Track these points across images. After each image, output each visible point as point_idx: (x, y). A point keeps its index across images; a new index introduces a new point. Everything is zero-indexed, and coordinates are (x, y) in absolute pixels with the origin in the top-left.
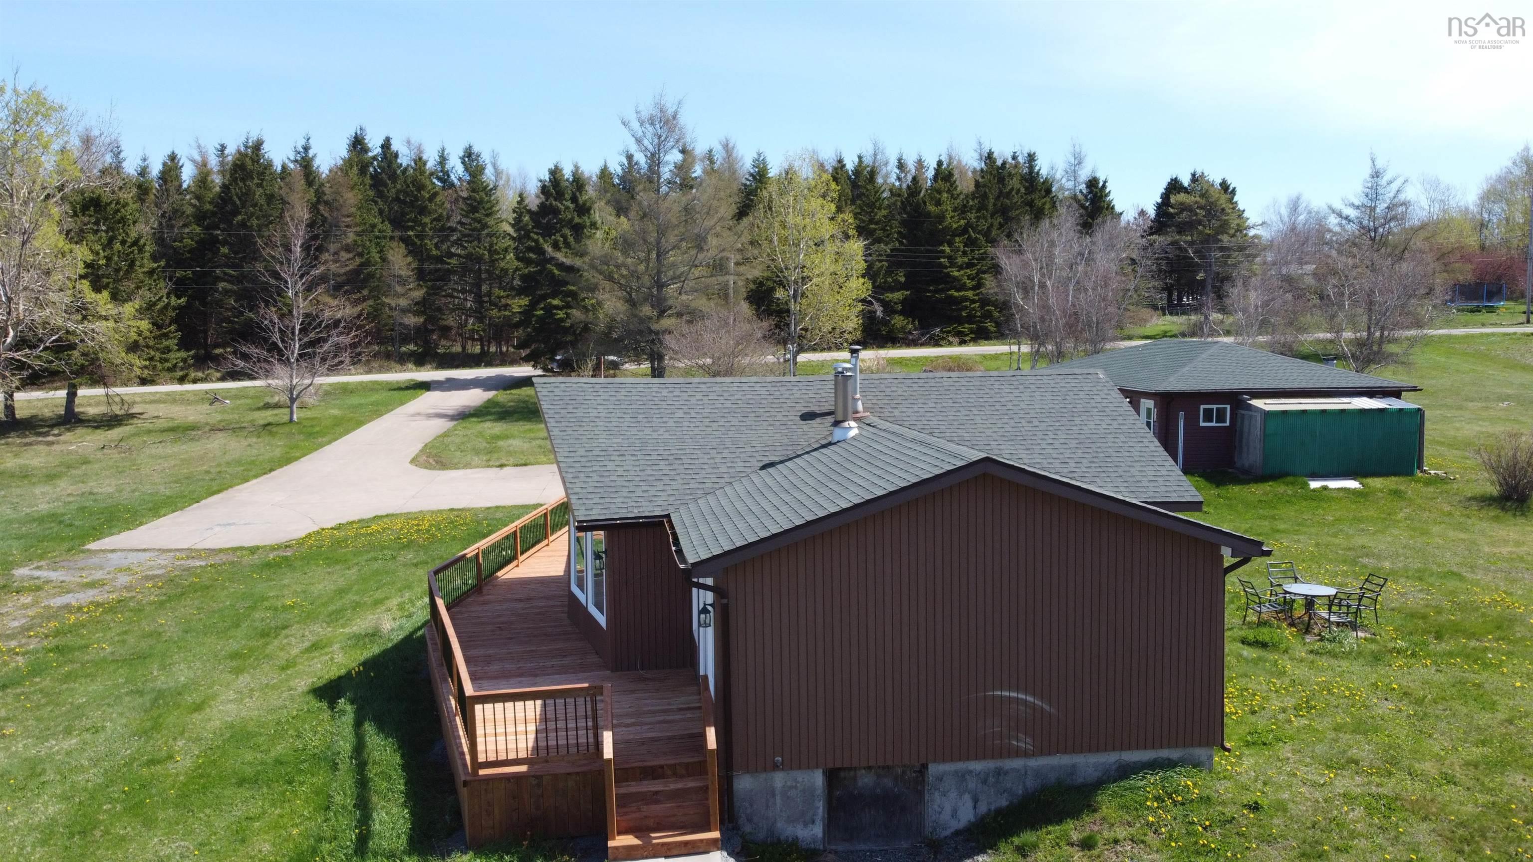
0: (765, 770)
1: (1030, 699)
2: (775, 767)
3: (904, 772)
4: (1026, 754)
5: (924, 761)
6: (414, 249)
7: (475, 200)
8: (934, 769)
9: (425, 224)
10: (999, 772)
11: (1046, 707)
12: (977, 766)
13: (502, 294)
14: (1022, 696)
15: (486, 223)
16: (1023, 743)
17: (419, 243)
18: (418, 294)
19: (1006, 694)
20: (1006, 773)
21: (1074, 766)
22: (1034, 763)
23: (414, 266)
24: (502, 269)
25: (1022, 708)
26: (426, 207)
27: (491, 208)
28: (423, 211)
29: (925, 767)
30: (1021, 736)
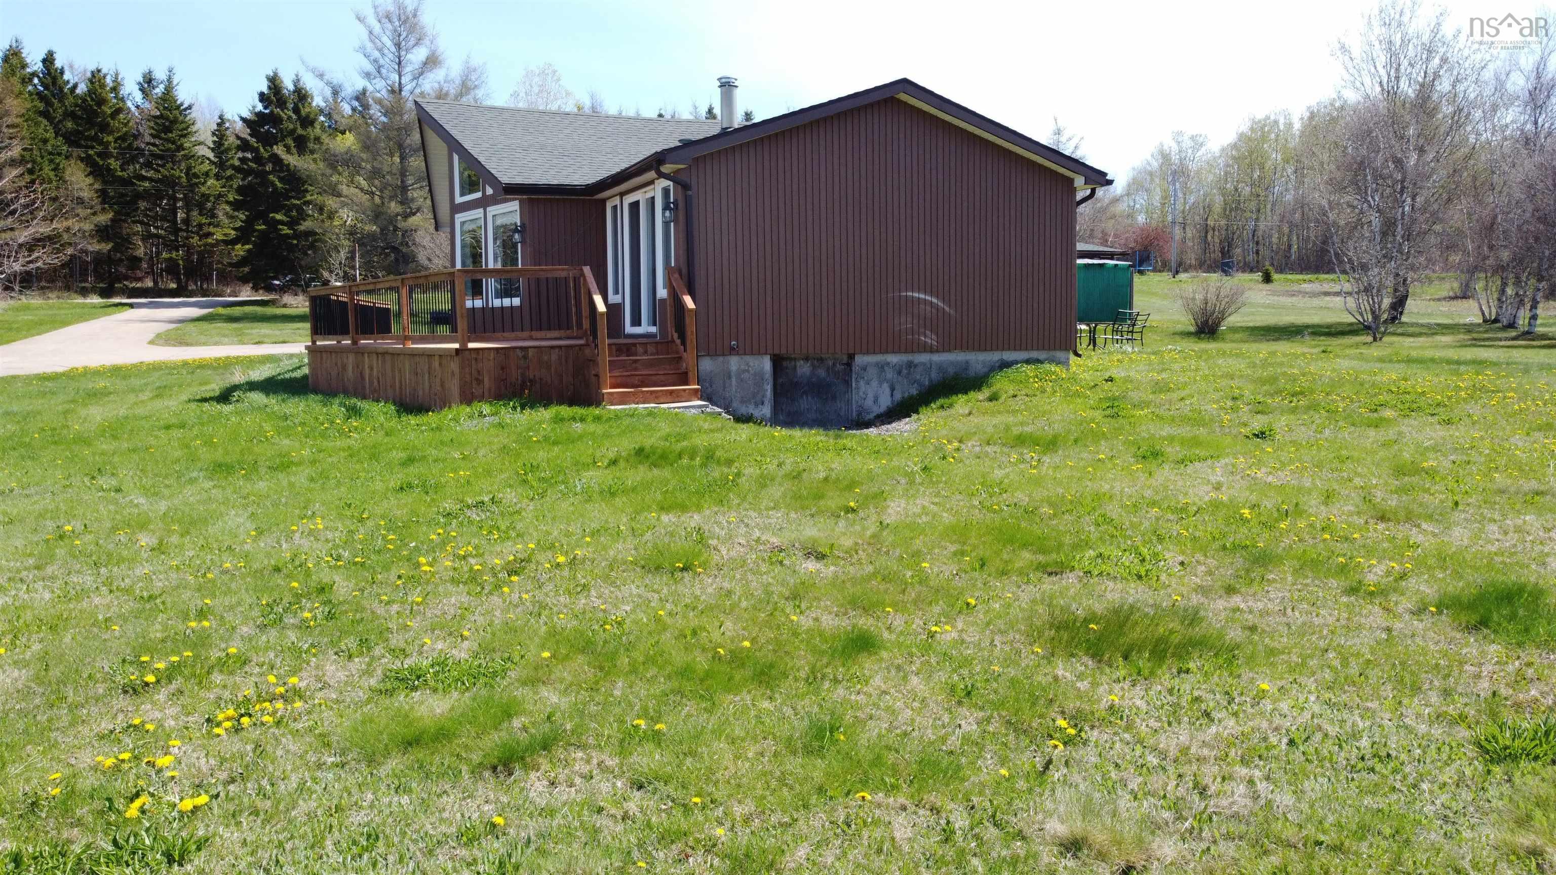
0: (723, 355)
1: (935, 300)
2: (733, 351)
3: (834, 364)
4: (932, 350)
5: (851, 351)
6: (96, 170)
7: (167, 119)
8: (860, 360)
9: (109, 143)
10: (910, 365)
11: (947, 309)
12: (893, 359)
13: (204, 221)
14: (928, 298)
15: (182, 145)
16: (930, 339)
17: (101, 163)
18: (104, 218)
19: (916, 295)
20: (916, 366)
21: (967, 362)
22: (937, 358)
23: (97, 186)
24: (203, 195)
25: (928, 308)
26: (108, 124)
27: (186, 129)
28: (105, 128)
29: (851, 357)
30: (928, 333)
